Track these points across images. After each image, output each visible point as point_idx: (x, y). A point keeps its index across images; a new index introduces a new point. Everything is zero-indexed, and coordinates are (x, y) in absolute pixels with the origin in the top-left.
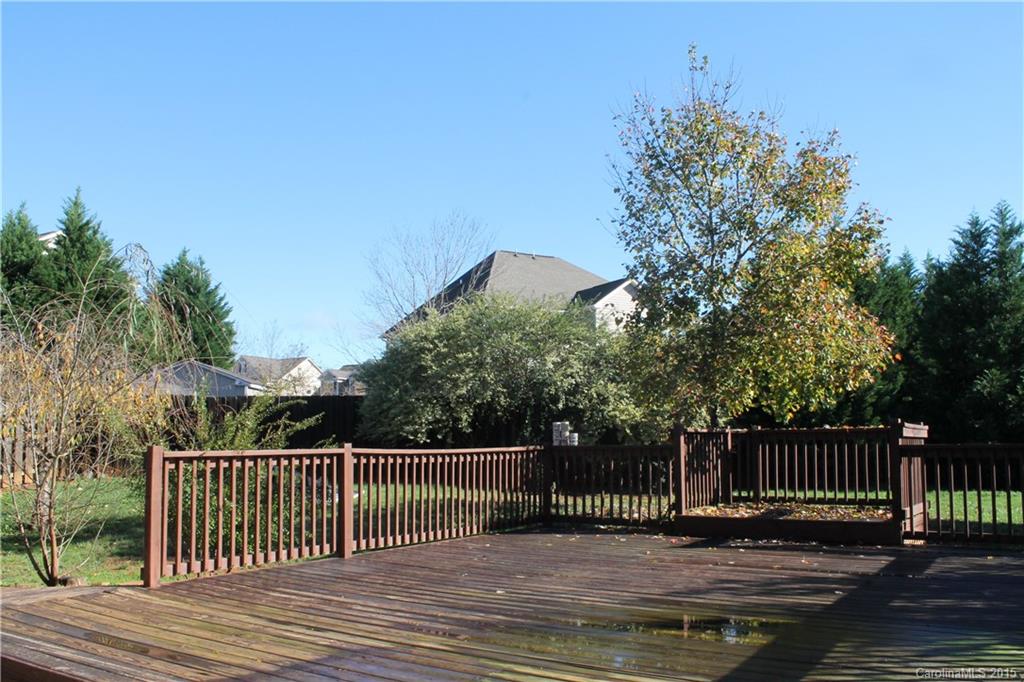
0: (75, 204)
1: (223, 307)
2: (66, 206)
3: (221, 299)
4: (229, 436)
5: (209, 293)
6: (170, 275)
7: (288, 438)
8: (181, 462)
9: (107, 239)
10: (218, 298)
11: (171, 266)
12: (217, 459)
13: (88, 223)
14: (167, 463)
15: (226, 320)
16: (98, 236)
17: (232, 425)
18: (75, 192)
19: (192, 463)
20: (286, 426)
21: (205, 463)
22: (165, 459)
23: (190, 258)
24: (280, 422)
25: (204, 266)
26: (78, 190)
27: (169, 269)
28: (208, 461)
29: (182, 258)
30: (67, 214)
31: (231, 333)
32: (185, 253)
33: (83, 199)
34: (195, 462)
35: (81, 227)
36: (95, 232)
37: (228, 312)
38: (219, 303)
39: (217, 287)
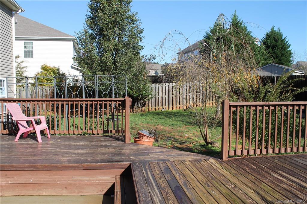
0: (235, 16)
1: (288, 45)
2: (232, 17)
3: (287, 42)
4: (262, 96)
5: (282, 40)
6: (268, 36)
7: (294, 96)
8: (238, 107)
9: (245, 26)
10: (285, 42)
11: (268, 33)
12: (256, 106)
13: (239, 22)
14: (232, 107)
15: (289, 49)
16: (243, 25)
17: (263, 91)
18: (234, 12)
19: (244, 108)
20: (293, 91)
21: (250, 108)
22: (230, 106)
23: (275, 29)
24: (289, 88)
25: (280, 31)
26: (235, 12)
27: (268, 34)
28: (251, 107)
29: (272, 29)
30: (232, 20)
31: (291, 54)
32: (273, 27)
33: (237, 14)
34: (245, 107)
35: (237, 23)
36: (241, 24)
37: (289, 47)
38: (286, 44)
39: (285, 38)
